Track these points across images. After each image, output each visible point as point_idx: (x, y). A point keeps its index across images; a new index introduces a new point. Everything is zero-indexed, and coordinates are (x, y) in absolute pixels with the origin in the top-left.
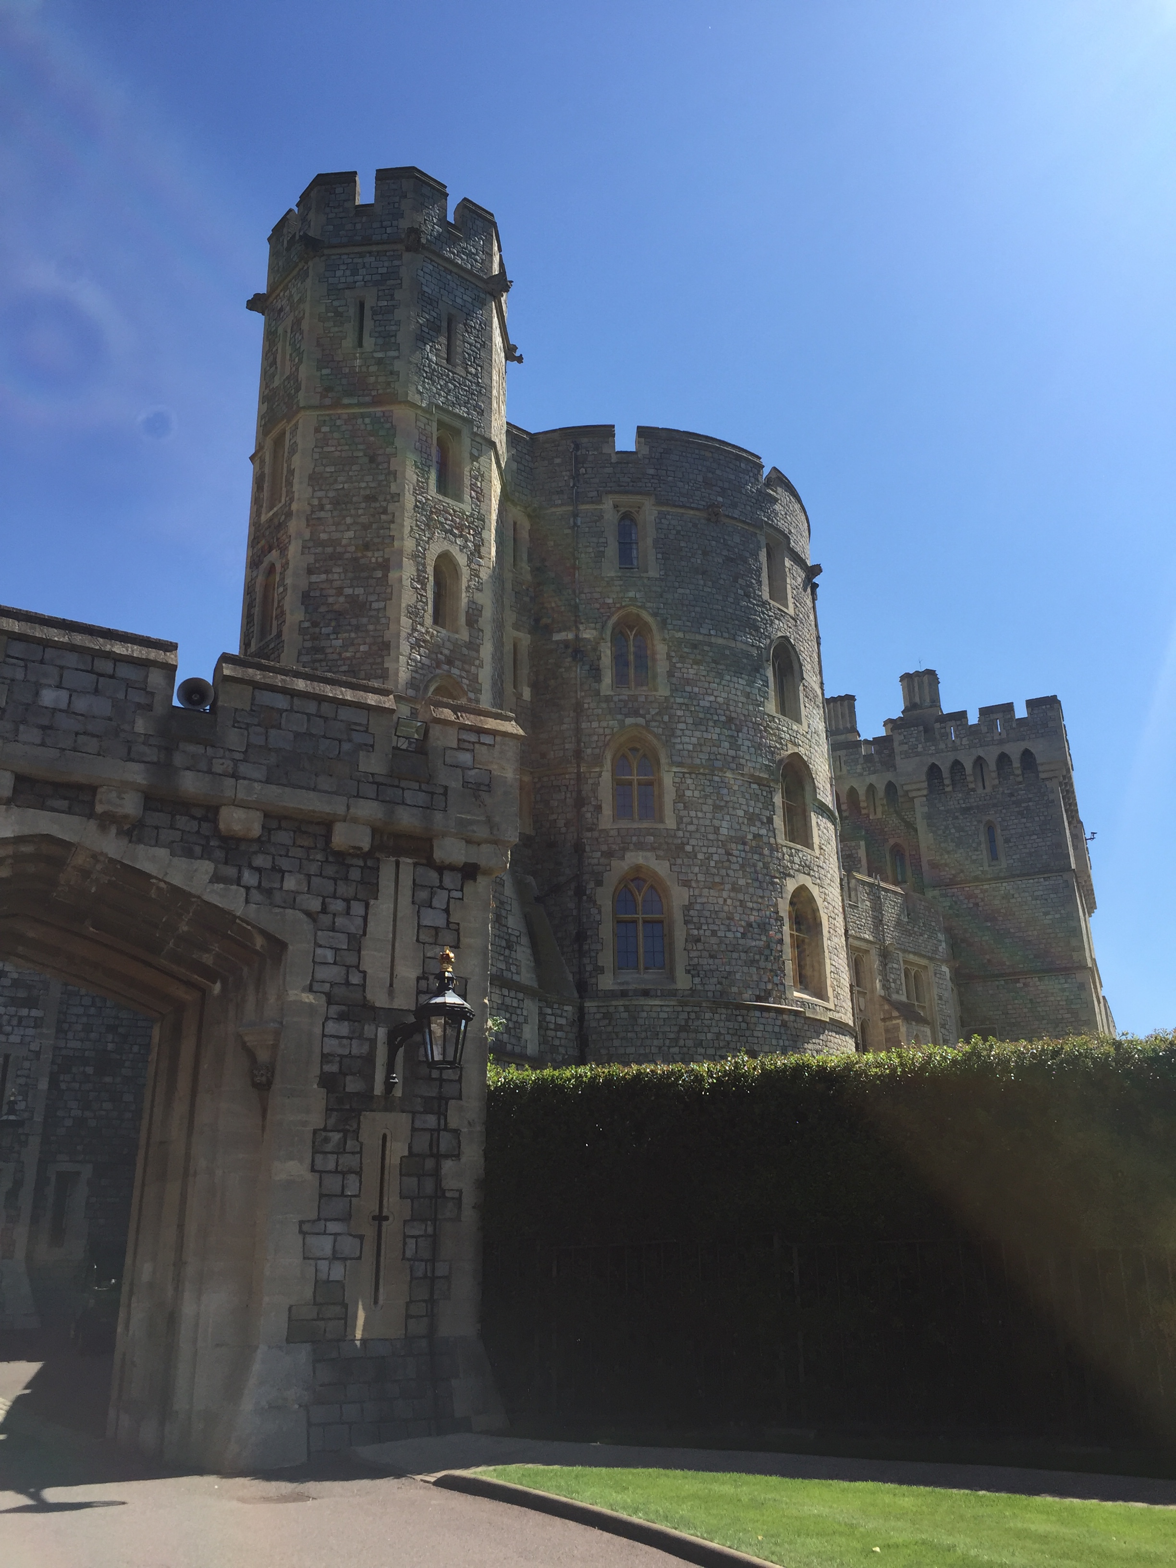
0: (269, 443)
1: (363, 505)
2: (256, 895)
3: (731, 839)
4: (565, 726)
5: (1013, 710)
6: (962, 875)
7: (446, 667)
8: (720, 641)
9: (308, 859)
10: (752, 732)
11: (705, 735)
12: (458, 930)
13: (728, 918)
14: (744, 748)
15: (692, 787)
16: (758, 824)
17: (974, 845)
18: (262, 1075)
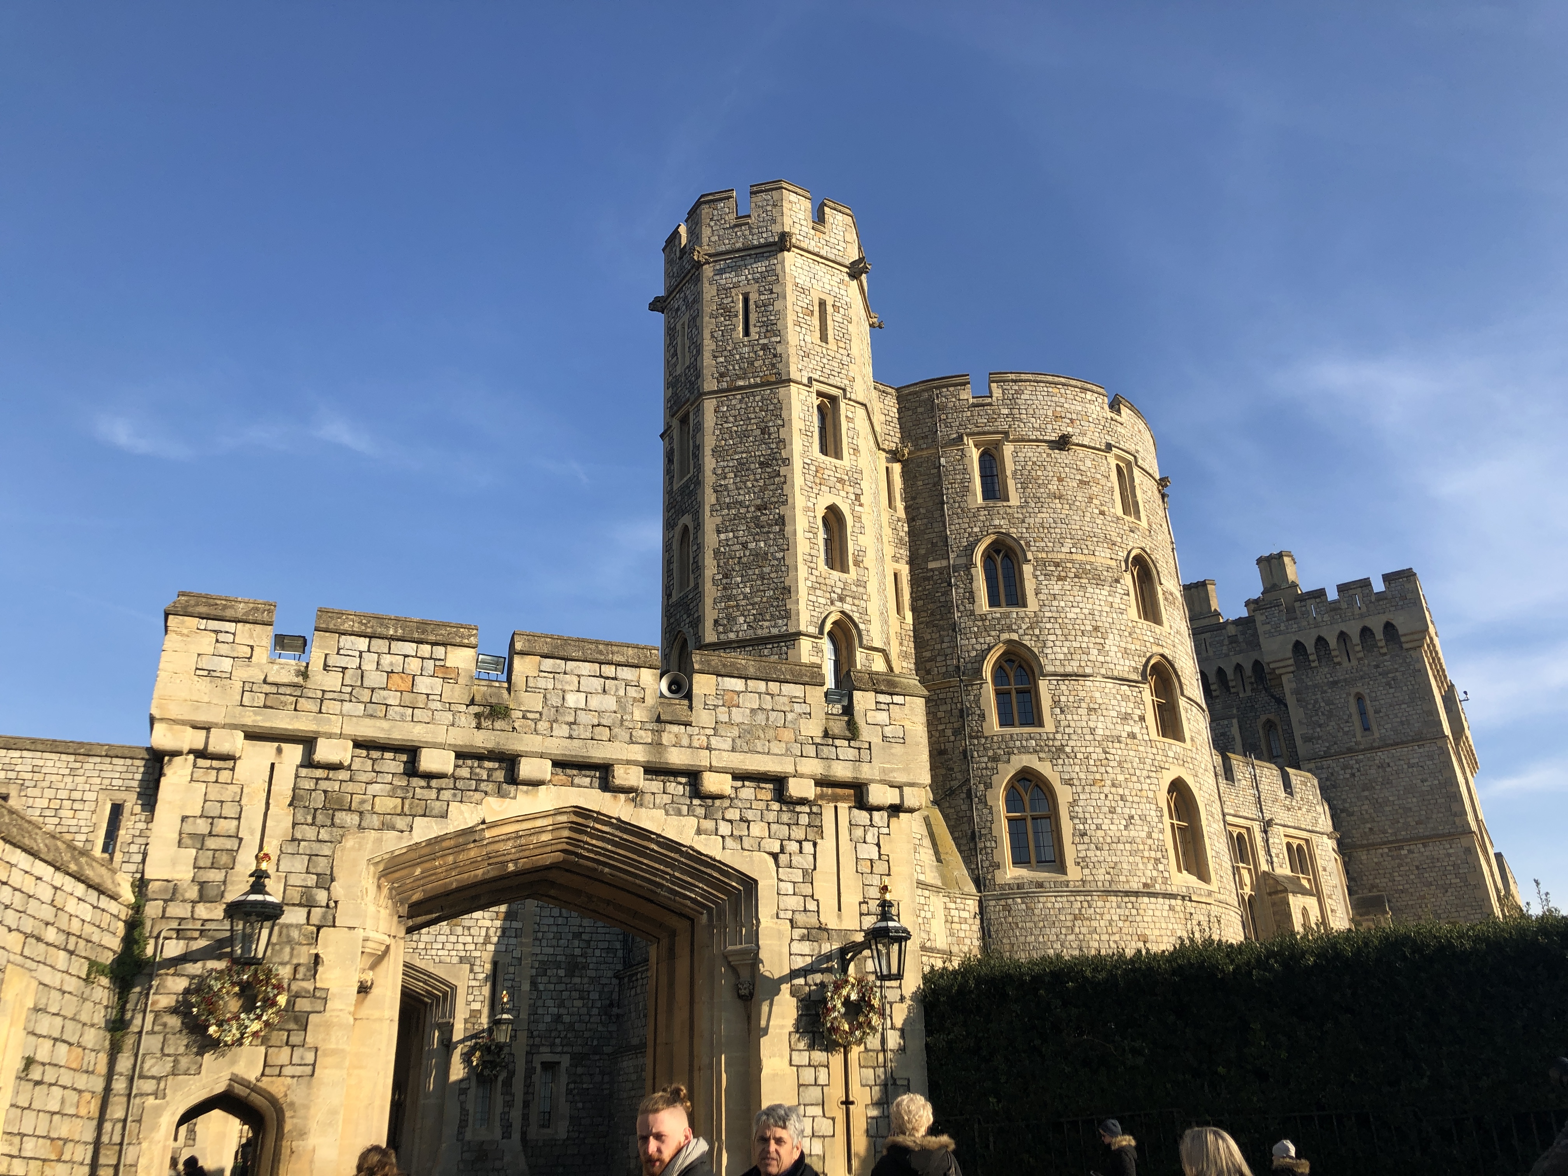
0: (675, 423)
1: (760, 470)
2: (729, 842)
3: (1106, 738)
4: (945, 645)
5: (1370, 584)
6: (1336, 746)
7: (839, 604)
8: (1082, 557)
9: (767, 809)
10: (1117, 638)
11: (1075, 644)
12: (888, 861)
13: (1110, 812)
14: (1112, 654)
15: (1066, 693)
16: (1131, 722)
17: (1345, 717)
18: (745, 989)
